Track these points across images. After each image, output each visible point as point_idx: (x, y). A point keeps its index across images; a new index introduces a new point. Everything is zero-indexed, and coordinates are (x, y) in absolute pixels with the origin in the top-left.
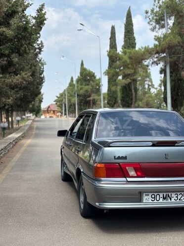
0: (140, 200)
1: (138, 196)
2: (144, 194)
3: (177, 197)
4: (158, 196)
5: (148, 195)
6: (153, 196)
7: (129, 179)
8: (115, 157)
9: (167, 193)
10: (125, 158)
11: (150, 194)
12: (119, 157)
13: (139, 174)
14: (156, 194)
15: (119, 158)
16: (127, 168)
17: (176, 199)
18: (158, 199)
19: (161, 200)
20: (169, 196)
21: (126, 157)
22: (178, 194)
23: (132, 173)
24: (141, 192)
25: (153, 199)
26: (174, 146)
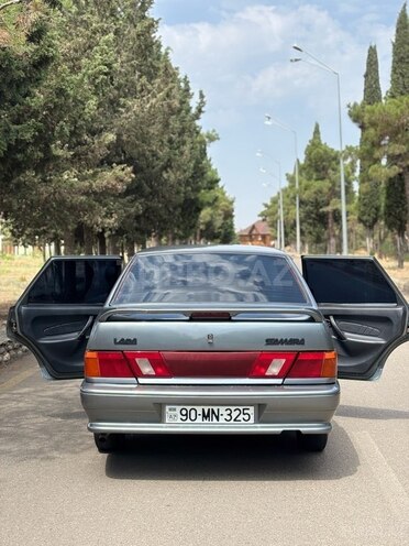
0: (160, 419)
1: (156, 410)
2: (167, 407)
3: (230, 415)
4: (193, 412)
5: (175, 410)
6: (184, 412)
7: (141, 380)
8: (115, 340)
9: (211, 408)
10: (134, 342)
11: (179, 408)
12: (123, 340)
13: (160, 370)
14: (189, 408)
15: (123, 342)
16: (137, 360)
17: (229, 418)
18: (193, 418)
19: (199, 419)
20: (213, 412)
21: (135, 340)
22: (233, 408)
23: (147, 369)
24: (161, 404)
25: (184, 418)
26: (230, 320)
